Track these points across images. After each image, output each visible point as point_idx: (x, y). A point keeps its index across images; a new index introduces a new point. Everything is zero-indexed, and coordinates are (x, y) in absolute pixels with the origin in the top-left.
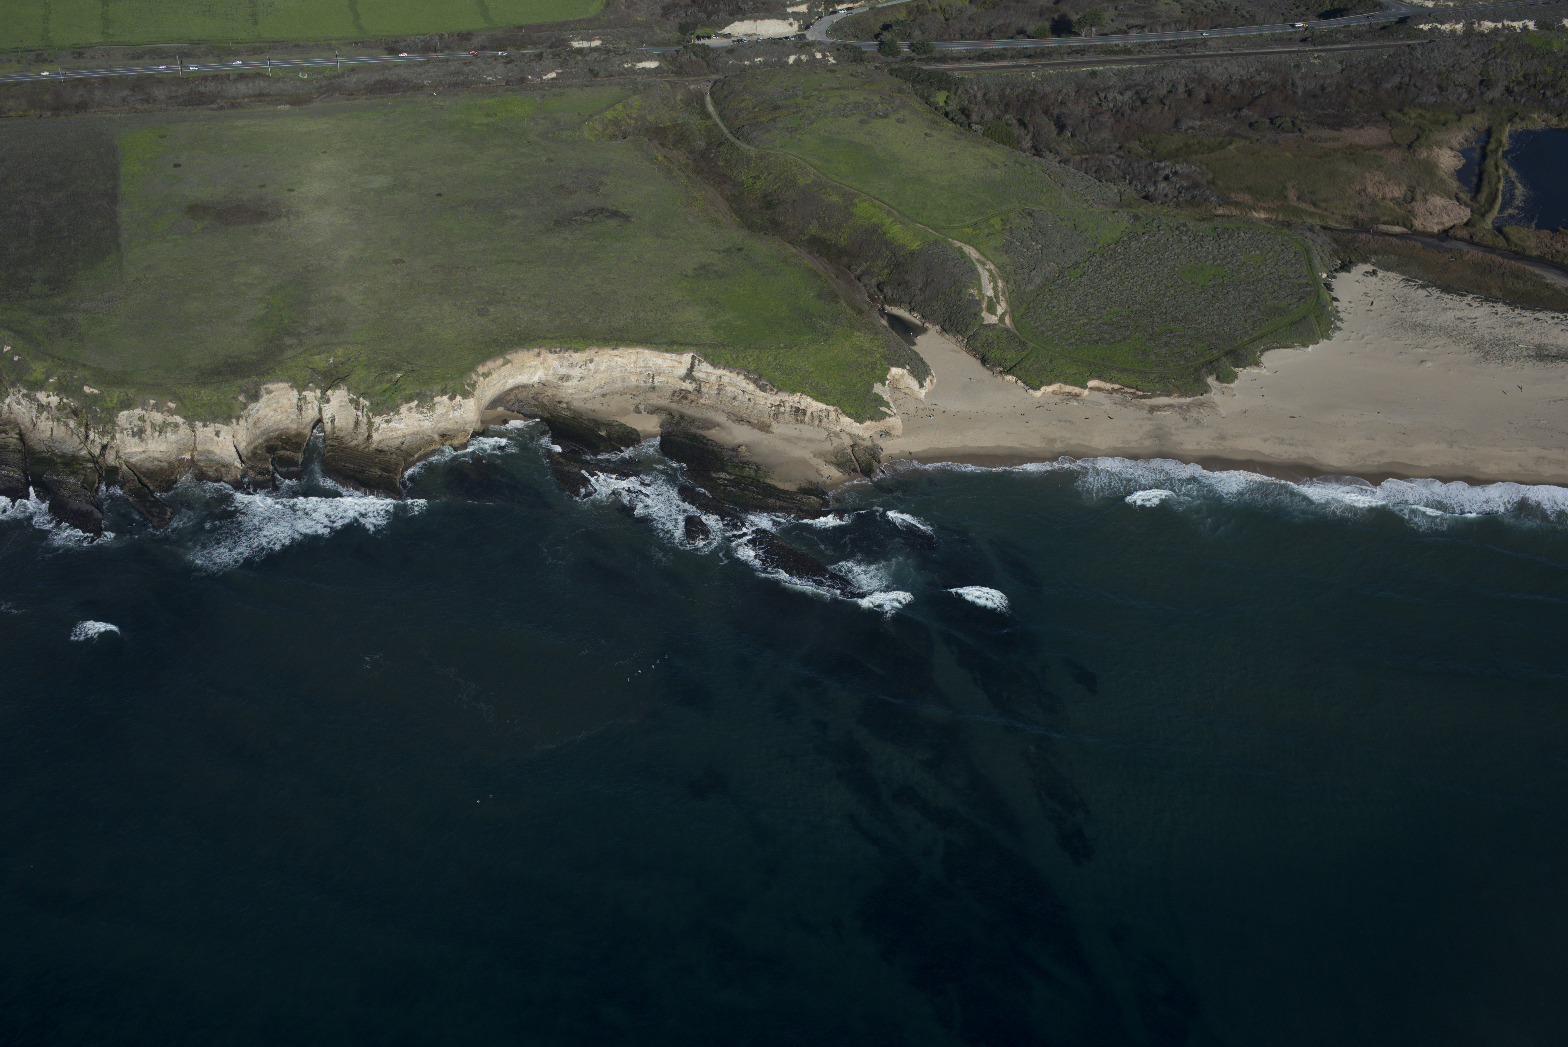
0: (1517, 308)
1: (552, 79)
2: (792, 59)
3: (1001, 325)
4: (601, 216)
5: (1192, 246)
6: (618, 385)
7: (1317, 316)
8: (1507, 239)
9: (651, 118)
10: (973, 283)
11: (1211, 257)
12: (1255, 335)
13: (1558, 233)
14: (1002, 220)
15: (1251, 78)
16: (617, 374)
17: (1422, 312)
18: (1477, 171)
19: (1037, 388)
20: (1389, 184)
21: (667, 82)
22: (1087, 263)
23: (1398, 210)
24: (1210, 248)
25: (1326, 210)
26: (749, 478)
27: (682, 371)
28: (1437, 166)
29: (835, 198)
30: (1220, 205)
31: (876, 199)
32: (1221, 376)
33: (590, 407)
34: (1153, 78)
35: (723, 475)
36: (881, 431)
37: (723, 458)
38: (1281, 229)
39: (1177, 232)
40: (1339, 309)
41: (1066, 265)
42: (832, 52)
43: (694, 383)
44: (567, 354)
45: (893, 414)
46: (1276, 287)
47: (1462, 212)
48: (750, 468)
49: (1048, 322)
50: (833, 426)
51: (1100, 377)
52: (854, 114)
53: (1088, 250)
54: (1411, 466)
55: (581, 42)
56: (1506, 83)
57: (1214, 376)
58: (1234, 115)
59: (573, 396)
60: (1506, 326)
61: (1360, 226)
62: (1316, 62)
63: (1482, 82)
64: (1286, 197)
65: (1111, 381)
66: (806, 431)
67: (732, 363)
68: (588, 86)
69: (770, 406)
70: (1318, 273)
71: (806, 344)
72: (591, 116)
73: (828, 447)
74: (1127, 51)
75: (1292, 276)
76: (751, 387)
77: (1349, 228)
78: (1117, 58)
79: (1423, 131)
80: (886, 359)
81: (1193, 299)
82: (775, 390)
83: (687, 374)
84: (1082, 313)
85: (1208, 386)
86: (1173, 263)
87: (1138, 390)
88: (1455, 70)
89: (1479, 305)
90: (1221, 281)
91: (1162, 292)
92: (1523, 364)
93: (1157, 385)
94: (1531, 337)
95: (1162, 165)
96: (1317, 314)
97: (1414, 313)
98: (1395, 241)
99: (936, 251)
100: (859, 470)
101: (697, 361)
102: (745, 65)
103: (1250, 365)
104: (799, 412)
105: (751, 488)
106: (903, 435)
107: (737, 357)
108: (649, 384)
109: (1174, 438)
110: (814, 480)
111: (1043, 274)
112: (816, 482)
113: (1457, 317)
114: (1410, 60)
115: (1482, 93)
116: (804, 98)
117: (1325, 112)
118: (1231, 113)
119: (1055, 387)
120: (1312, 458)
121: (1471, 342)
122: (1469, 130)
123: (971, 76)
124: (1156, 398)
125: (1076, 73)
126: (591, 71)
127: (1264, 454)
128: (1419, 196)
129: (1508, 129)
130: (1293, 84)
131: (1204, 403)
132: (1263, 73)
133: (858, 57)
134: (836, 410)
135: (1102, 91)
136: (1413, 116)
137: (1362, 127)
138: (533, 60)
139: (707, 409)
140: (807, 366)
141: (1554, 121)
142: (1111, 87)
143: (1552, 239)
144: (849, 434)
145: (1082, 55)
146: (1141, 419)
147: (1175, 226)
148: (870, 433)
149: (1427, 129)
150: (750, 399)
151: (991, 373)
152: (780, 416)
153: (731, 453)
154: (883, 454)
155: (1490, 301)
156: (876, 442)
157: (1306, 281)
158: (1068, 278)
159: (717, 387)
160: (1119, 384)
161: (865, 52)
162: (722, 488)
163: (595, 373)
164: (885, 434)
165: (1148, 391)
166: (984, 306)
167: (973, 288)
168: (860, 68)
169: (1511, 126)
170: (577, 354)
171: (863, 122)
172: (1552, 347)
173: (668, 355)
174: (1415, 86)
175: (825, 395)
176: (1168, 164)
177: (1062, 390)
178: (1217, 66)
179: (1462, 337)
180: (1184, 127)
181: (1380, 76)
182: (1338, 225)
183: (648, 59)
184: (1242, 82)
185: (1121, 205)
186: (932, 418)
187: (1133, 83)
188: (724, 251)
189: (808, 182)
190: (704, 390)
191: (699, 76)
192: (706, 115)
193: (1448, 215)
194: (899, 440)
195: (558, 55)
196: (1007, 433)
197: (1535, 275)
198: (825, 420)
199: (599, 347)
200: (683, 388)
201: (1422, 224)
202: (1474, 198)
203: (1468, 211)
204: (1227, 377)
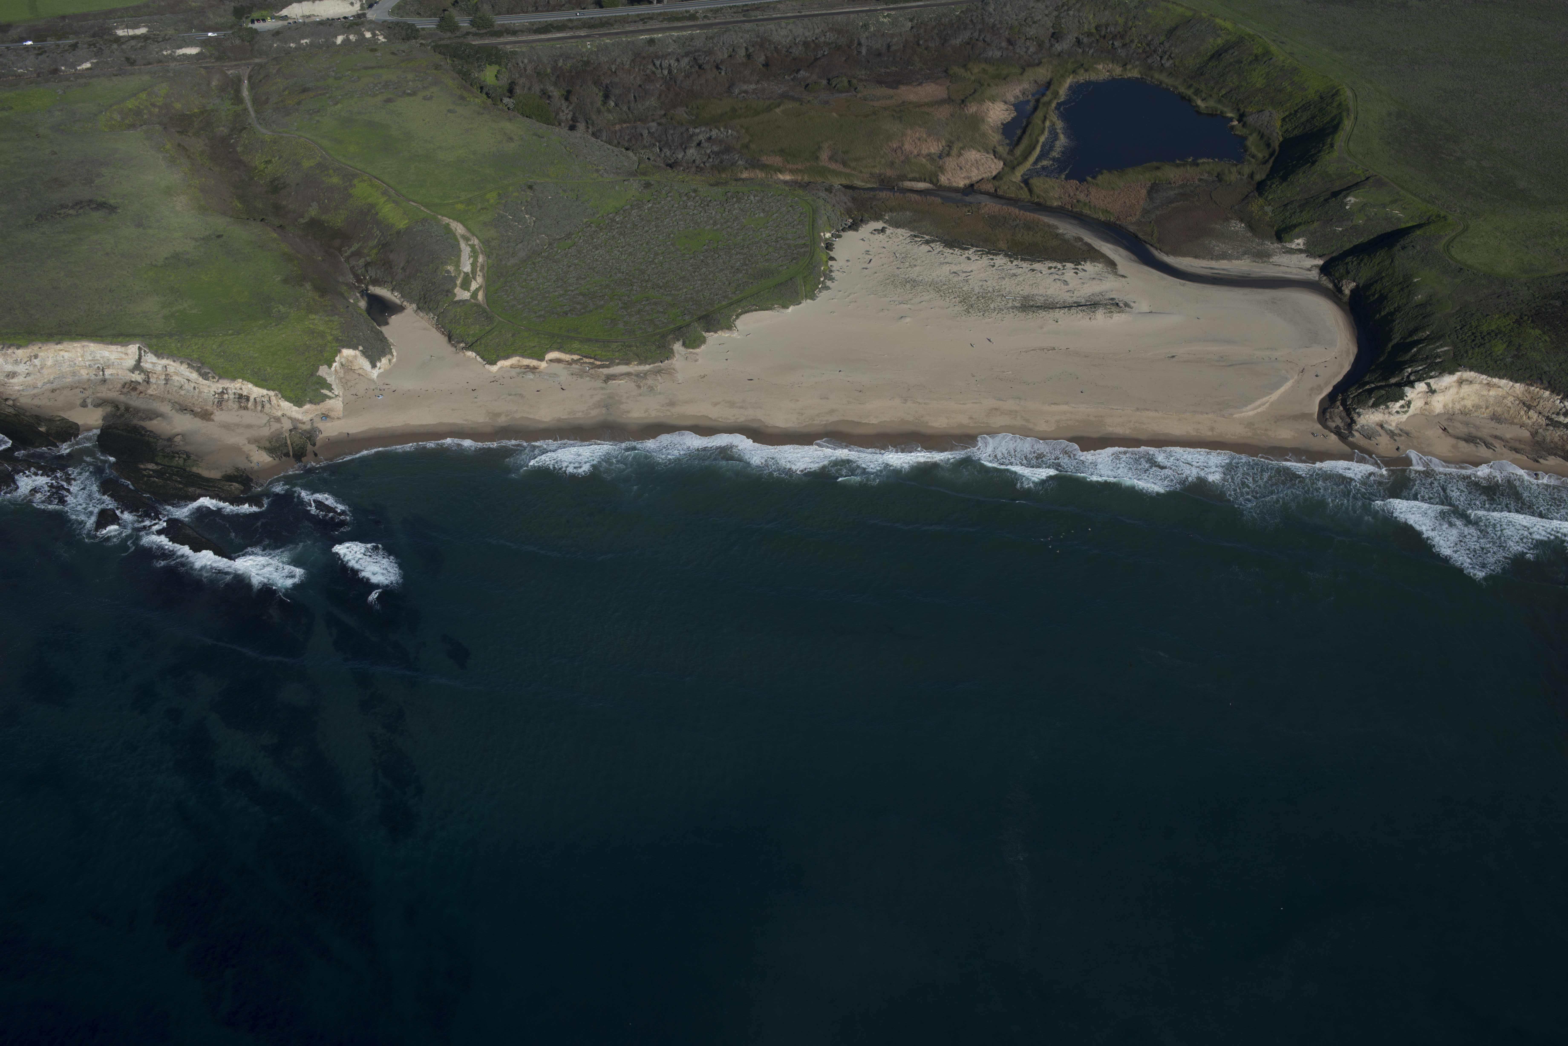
0: (1017, 259)
1: (87, 69)
2: (340, 39)
3: (472, 301)
4: (87, 208)
5: (695, 212)
6: (69, 380)
7: (805, 277)
8: (1030, 191)
9: (178, 106)
10: (452, 259)
11: (711, 222)
12: (735, 298)
13: (1085, 183)
14: (499, 194)
15: (816, 39)
16: (65, 368)
17: (917, 268)
18: (1024, 124)
19: (493, 363)
20: (928, 140)
21: (205, 68)
22: (580, 233)
23: (929, 166)
24: (714, 213)
25: (854, 169)
26: (176, 468)
27: (131, 363)
28: (983, 121)
29: (335, 180)
30: (746, 169)
31: (377, 179)
32: (687, 342)
33: (36, 403)
34: (713, 43)
35: (151, 466)
36: (323, 414)
37: (156, 449)
38: (795, 190)
39: (685, 198)
40: (833, 269)
41: (558, 237)
42: (382, 30)
43: (142, 374)
44: (10, 351)
45: (334, 396)
46: (770, 249)
47: (993, 166)
48: (179, 457)
49: (522, 295)
50: (275, 411)
51: (560, 349)
52: (382, 93)
53: (585, 220)
54: (859, 423)
55: (126, 30)
56: (1076, 35)
57: (681, 342)
58: (792, 77)
59: (21, 392)
60: (999, 278)
61: (886, 184)
62: (885, 20)
63: (1053, 34)
64: (817, 158)
65: (570, 352)
66: (248, 417)
67: (175, 352)
68: (116, 75)
69: (214, 393)
70: (819, 233)
71: (255, 329)
72: (111, 106)
73: (266, 432)
74: (693, 17)
75: (790, 237)
76: (194, 376)
77: (874, 186)
78: (680, 24)
79: (982, 85)
80: (337, 340)
81: (680, 265)
82: (217, 378)
83: (135, 365)
84: (560, 284)
85: (672, 352)
86: (671, 229)
87: (596, 359)
88: (1027, 24)
89: (978, 258)
90: (716, 245)
91: (650, 260)
92: (1004, 315)
93: (617, 354)
94: (1022, 288)
95: (697, 131)
96: (805, 275)
97: (909, 269)
98: (916, 197)
99: (420, 228)
100: (291, 454)
101: (142, 352)
102: (291, 48)
103: (722, 329)
104: (242, 398)
105: (174, 477)
106: (344, 417)
107: (181, 346)
108: (100, 376)
109: (623, 407)
110: (241, 466)
111: (529, 247)
112: (243, 468)
113: (952, 271)
114: (982, 15)
115: (1052, 46)
116: (336, 79)
117: (888, 70)
118: (790, 75)
119: (514, 360)
120: (760, 420)
121: (959, 296)
122: (1030, 83)
123: (524, 49)
124: (615, 367)
125: (633, 42)
126: (128, 59)
127: (711, 419)
128: (955, 151)
129: (1069, 81)
130: (860, 44)
131: (663, 370)
132: (828, 34)
133: (410, 33)
134: (276, 395)
135: (658, 58)
136: (976, 70)
137: (920, 84)
138: (67, 51)
139: (154, 400)
140: (251, 352)
141: (1118, 71)
142: (670, 54)
143: (1077, 189)
144: (290, 418)
145: (645, 23)
146: (595, 389)
147: (686, 192)
148: (310, 417)
149: (986, 84)
150: (194, 388)
151: (454, 349)
152: (223, 403)
153: (166, 443)
154: (321, 436)
155: (991, 254)
156: (315, 425)
157: (803, 242)
158: (556, 249)
159: (163, 377)
160: (578, 355)
161: (423, 29)
162: (146, 479)
163: (42, 368)
164: (325, 417)
165: (606, 361)
166: (458, 282)
167: (450, 265)
168: (405, 46)
169: (1074, 78)
170: (19, 351)
171: (389, 100)
172: (1040, 298)
173: (113, 348)
174: (984, 41)
175: (266, 380)
176: (703, 129)
177: (520, 364)
178: (782, 28)
179: (950, 291)
180: (737, 91)
181: (949, 32)
182: (863, 184)
183: (188, 45)
184: (806, 44)
185: (634, 174)
186: (381, 397)
187: (693, 49)
188: (203, 239)
189: (312, 164)
190: (152, 380)
191: (241, 60)
192: (238, 99)
193: (978, 169)
194: (339, 421)
195: (94, 45)
196: (453, 410)
197: (1049, 226)
198: (267, 405)
199: (43, 343)
200: (133, 380)
201: (948, 179)
202: (1011, 152)
203: (1001, 164)
204: (694, 342)
